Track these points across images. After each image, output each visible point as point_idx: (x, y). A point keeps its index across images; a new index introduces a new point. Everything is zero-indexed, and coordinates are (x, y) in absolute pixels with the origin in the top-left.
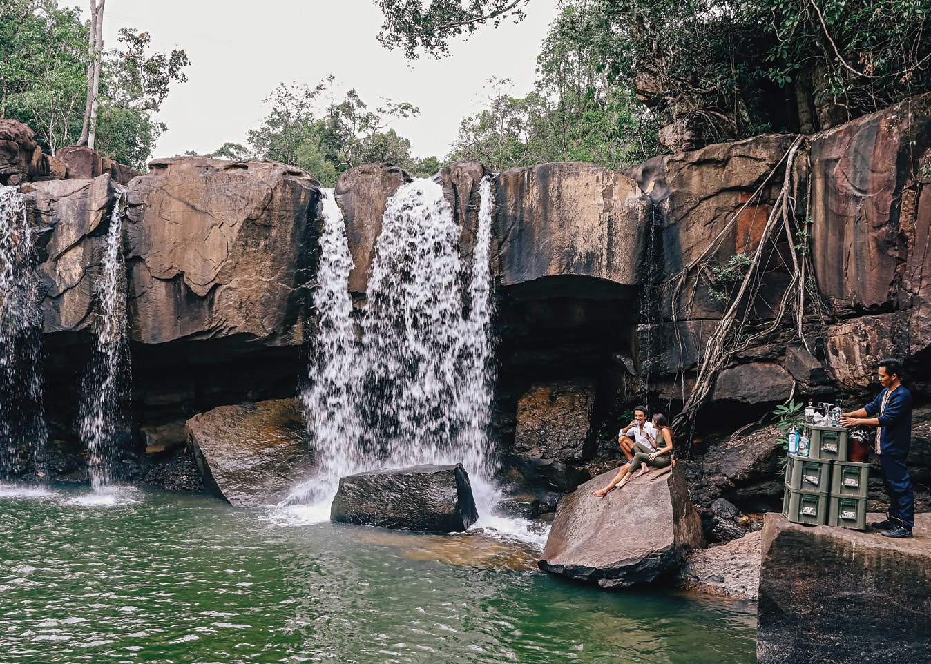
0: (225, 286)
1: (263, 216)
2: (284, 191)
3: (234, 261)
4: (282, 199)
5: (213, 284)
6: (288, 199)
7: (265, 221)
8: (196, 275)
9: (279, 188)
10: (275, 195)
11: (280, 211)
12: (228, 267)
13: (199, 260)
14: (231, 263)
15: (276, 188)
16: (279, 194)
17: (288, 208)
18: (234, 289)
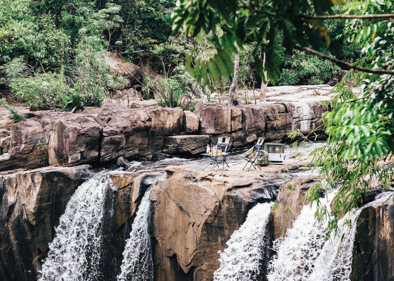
0: (199, 268)
1: (216, 221)
2: (229, 203)
3: (202, 251)
4: (228, 209)
5: (190, 266)
6: (232, 209)
7: (218, 224)
8: (182, 257)
9: (225, 202)
10: (222, 206)
11: (227, 218)
12: (199, 255)
13: (183, 248)
14: (200, 252)
15: (223, 201)
16: (225, 206)
17: (234, 215)
18: (205, 271)
